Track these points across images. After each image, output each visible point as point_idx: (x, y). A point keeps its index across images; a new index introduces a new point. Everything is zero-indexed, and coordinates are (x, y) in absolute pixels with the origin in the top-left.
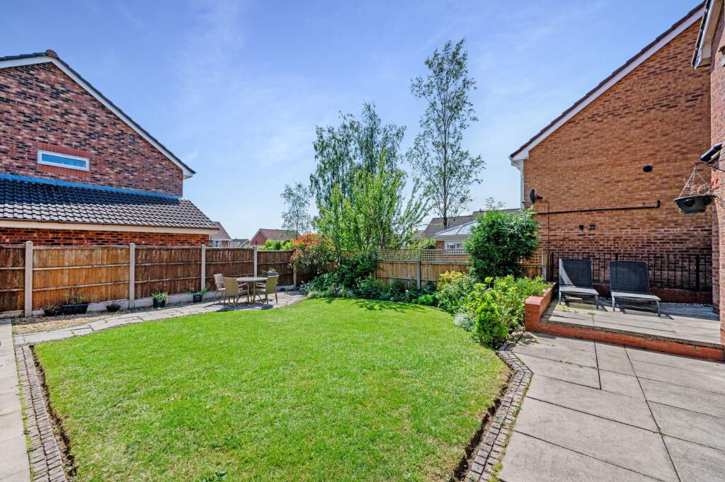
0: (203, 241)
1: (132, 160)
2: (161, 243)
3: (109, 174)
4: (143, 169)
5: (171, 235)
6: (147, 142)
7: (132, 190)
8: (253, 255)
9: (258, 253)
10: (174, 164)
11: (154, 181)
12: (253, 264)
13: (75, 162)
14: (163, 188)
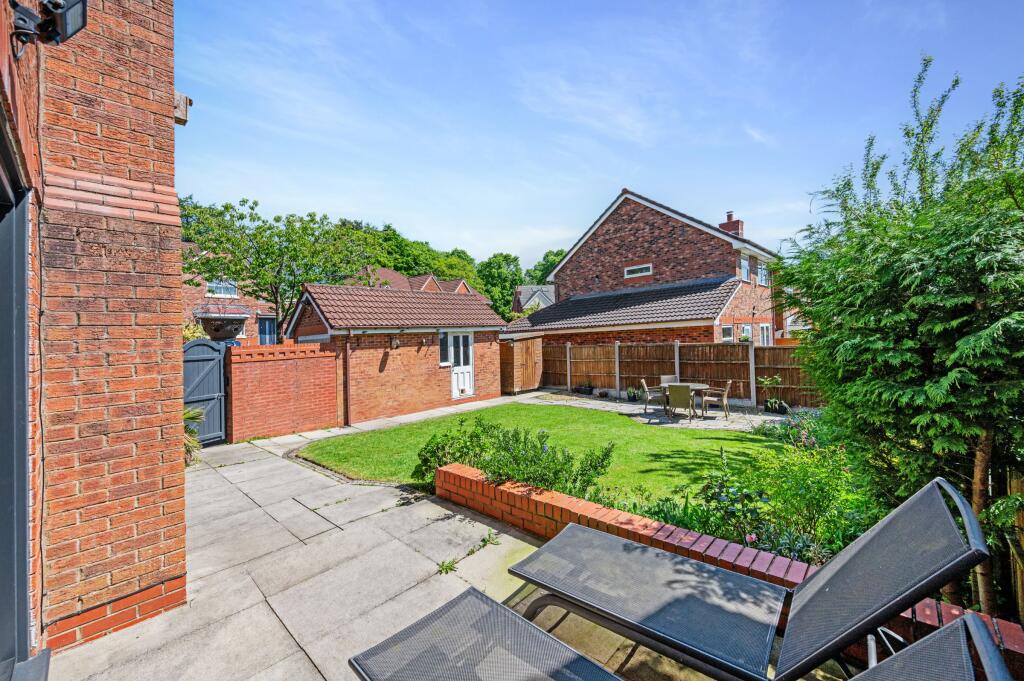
0: (706, 334)
1: (683, 252)
2: (663, 338)
3: (666, 272)
4: (693, 257)
5: (672, 330)
6: (694, 227)
7: (684, 282)
8: (747, 352)
9: (756, 349)
10: (724, 240)
11: (704, 266)
12: (748, 365)
13: (641, 270)
14: (714, 272)
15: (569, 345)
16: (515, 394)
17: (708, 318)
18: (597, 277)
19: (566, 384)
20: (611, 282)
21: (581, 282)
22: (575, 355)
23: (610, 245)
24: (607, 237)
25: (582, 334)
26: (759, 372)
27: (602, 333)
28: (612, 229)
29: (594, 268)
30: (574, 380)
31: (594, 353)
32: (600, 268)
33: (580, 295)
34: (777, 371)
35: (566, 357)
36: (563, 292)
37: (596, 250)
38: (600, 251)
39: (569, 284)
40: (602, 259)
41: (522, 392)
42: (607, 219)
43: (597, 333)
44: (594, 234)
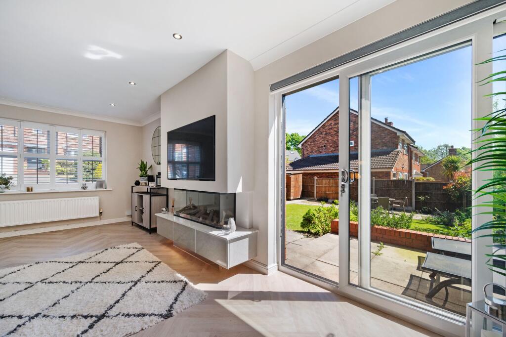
8: (411, 184)
9: (416, 183)
10: (392, 131)
11: (381, 143)
12: (411, 190)
15: (316, 178)
16: (291, 200)
17: (389, 168)
18: (324, 146)
19: (314, 197)
20: (332, 149)
21: (316, 149)
22: (318, 183)
23: (332, 131)
24: (330, 127)
25: (320, 173)
26: (417, 194)
27: (331, 173)
28: (333, 123)
29: (323, 142)
30: (318, 194)
31: (329, 182)
32: (326, 142)
33: (315, 155)
34: (427, 194)
35: (314, 183)
36: (306, 152)
37: (324, 133)
38: (326, 134)
39: (309, 149)
40: (328, 137)
41: (294, 199)
42: (330, 118)
43: (328, 173)
44: (323, 125)
